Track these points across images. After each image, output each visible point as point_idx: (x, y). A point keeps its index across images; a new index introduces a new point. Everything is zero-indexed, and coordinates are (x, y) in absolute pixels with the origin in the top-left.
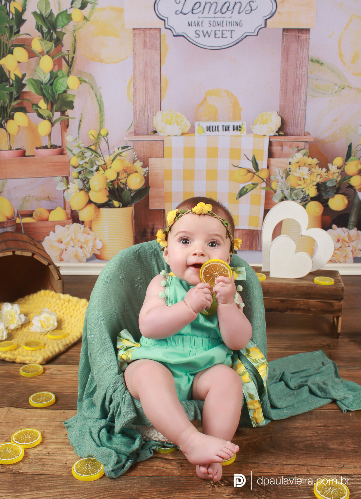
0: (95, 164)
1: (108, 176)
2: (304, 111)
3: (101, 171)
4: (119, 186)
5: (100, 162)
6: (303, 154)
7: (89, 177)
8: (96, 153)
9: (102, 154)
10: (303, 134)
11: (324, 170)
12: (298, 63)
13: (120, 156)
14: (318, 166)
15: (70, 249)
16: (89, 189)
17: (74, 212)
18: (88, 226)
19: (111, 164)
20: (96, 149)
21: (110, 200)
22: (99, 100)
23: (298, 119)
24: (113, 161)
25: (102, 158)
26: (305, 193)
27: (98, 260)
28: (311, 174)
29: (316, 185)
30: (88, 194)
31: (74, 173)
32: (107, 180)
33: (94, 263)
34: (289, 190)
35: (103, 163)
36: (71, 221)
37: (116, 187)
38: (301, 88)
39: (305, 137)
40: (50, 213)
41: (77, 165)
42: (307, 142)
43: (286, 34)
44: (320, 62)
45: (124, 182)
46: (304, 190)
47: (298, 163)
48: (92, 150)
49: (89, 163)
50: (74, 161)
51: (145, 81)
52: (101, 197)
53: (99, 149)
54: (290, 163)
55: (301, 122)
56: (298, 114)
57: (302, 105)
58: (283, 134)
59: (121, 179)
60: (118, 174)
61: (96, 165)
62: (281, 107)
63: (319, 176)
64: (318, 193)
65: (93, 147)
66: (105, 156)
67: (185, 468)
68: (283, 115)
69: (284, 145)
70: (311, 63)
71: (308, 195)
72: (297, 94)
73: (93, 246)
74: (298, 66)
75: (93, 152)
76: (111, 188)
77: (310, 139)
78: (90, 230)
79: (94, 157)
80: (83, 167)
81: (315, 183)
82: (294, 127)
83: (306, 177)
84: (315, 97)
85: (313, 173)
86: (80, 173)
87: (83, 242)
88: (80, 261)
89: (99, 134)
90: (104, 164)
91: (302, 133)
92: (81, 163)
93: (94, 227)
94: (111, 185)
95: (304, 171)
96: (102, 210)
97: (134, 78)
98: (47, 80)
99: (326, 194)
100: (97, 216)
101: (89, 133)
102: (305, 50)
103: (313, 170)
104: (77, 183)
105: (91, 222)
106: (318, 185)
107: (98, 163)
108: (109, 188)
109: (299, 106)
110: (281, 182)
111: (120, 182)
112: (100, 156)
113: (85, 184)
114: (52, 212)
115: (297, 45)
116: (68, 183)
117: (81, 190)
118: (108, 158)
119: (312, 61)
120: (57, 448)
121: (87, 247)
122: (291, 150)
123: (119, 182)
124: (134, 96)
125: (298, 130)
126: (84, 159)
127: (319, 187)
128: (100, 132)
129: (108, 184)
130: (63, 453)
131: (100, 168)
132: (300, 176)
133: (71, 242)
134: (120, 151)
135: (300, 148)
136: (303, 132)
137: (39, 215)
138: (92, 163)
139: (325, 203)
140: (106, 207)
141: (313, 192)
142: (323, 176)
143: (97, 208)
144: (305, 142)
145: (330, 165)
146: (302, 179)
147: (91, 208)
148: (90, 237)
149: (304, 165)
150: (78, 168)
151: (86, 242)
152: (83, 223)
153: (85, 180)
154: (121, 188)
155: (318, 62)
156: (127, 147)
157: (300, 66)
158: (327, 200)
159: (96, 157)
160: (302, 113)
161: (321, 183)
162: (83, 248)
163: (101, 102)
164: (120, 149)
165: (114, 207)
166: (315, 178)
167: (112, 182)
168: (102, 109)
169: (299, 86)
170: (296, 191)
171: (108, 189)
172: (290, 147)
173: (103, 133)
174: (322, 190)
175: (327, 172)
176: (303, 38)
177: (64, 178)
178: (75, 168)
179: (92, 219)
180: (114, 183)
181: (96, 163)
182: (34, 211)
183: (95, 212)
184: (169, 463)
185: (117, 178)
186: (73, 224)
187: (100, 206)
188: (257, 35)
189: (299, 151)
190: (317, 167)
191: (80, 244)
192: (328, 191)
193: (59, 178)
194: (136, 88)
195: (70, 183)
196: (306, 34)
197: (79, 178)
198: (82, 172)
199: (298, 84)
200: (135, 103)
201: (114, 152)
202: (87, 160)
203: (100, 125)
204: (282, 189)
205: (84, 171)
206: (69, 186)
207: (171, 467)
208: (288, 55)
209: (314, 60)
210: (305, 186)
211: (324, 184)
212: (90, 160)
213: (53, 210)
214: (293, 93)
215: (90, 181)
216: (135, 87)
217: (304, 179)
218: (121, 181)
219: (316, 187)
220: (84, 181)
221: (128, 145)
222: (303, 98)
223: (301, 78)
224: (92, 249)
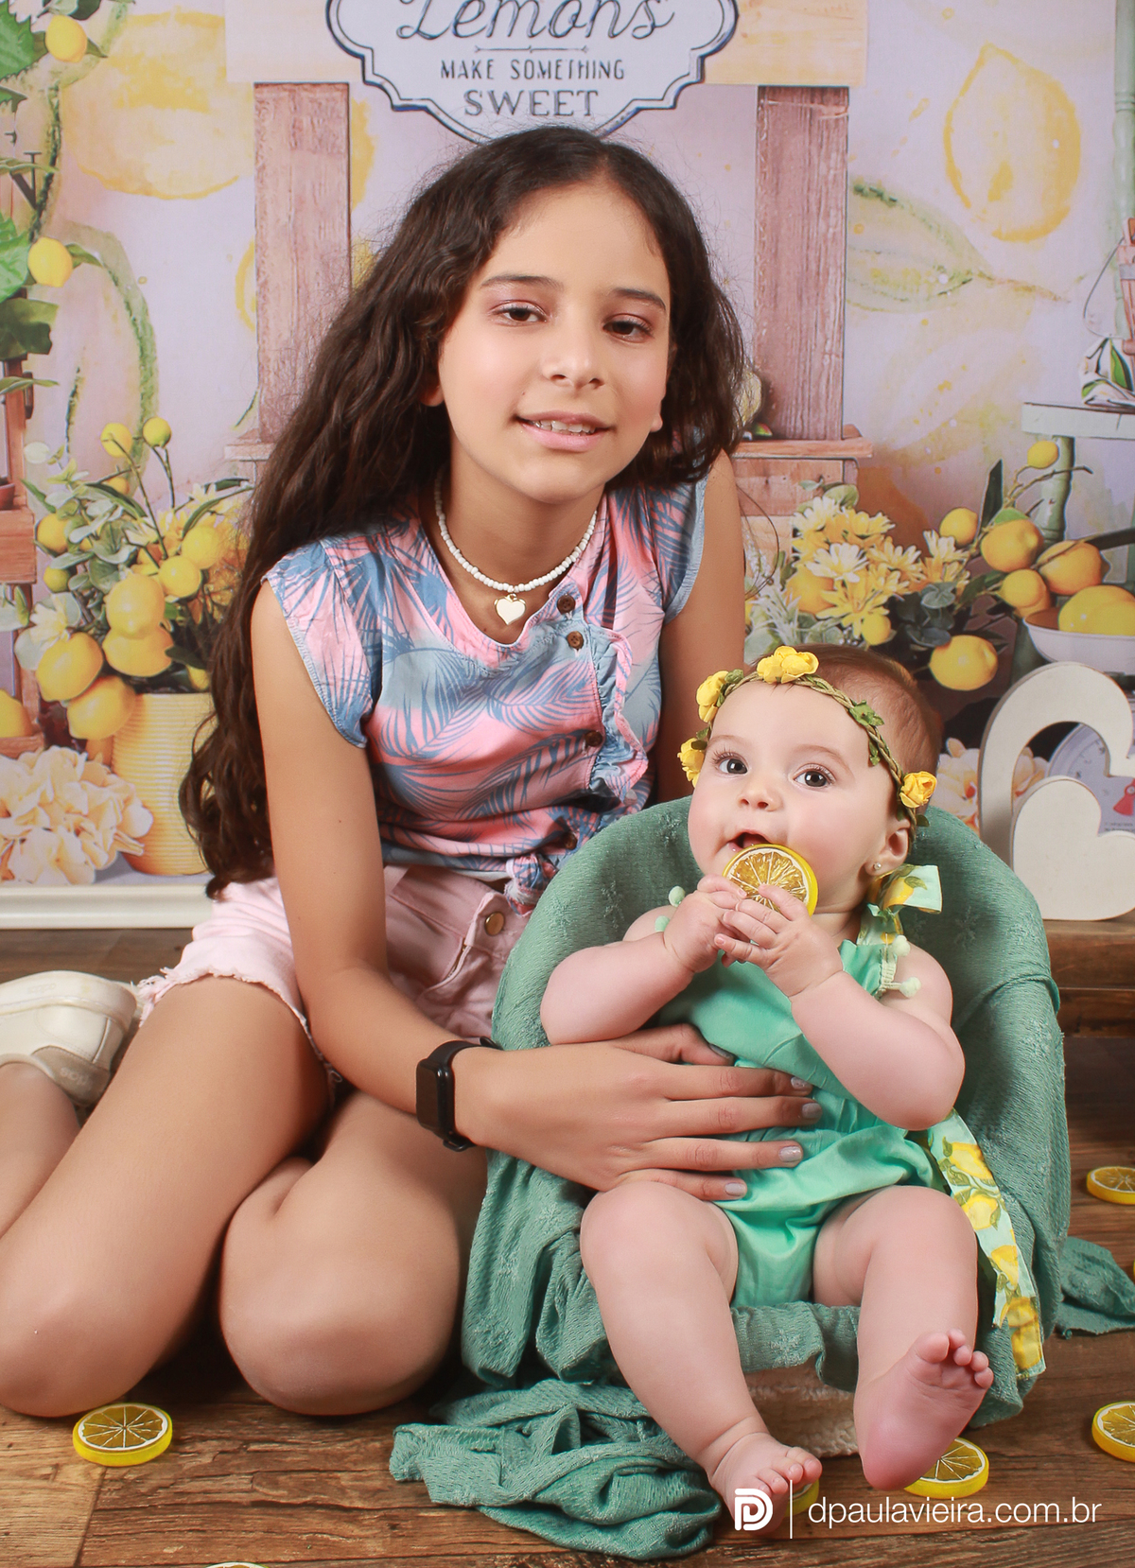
0: (124, 540)
1: (170, 584)
2: (837, 356)
3: (147, 566)
4: (208, 617)
5: (142, 534)
6: (839, 501)
7: (103, 586)
8: (129, 502)
9: (148, 505)
10: (837, 434)
11: (913, 553)
12: (813, 198)
13: (213, 513)
14: (889, 539)
15: (37, 836)
16: (105, 628)
17: (51, 707)
18: (100, 757)
19: (182, 540)
20: (128, 489)
21: (177, 666)
22: (138, 322)
23: (818, 384)
24: (187, 529)
25: (149, 520)
26: (850, 632)
27: (138, 876)
28: (867, 568)
29: (885, 606)
30: (100, 645)
31: (51, 573)
32: (166, 595)
33: (124, 884)
34: (795, 625)
35: (153, 537)
36: (40, 738)
37: (199, 619)
38: (826, 281)
39: (843, 444)
41: (64, 542)
42: (852, 460)
43: (771, 106)
44: (886, 196)
46: (845, 623)
47: (822, 530)
48: (114, 493)
49: (104, 537)
50: (53, 531)
51: (297, 259)
52: (147, 657)
53: (139, 489)
54: (795, 533)
55: (827, 393)
56: (817, 365)
57: (830, 336)
58: (770, 434)
59: (215, 593)
60: (205, 576)
61: (129, 543)
62: (759, 345)
63: (897, 575)
64: (894, 632)
65: (118, 484)
66: (159, 514)
68: (767, 371)
69: (772, 471)
70: (855, 199)
71: (861, 639)
72: (813, 301)
73: (119, 827)
74: (814, 208)
75: (116, 501)
76: (180, 624)
77: (861, 449)
78: (106, 769)
79: (120, 519)
80: (81, 551)
81: (884, 599)
82: (806, 411)
83: (850, 578)
84: (874, 310)
85: (876, 563)
86: (71, 571)
87: (85, 812)
88: (73, 881)
89: (140, 438)
90: (157, 543)
91: (833, 432)
92: (75, 538)
93: (122, 761)
94: (181, 613)
95: (846, 556)
96: (150, 699)
97: (260, 247)
99: (922, 635)
100: (133, 723)
101: (105, 436)
102: (834, 155)
103: (874, 553)
104: (60, 609)
105: (111, 741)
106: (892, 604)
107: (133, 537)
108: (174, 622)
109: (820, 339)
110: (768, 597)
111: (213, 603)
112: (143, 515)
113: (89, 610)
115: (807, 141)
116: (29, 608)
117: (76, 630)
118: (169, 521)
119: (859, 191)
121: (97, 828)
122: (799, 488)
123: (210, 604)
124: (260, 308)
125: (819, 420)
126: (85, 524)
127: (898, 610)
128: (141, 431)
129: (169, 610)
131: (143, 555)
132: (831, 575)
133: (41, 810)
134: (213, 495)
135: (828, 481)
136: (837, 427)
138: (114, 537)
139: (919, 664)
140: (162, 689)
141: (875, 630)
142: (909, 574)
143: (133, 692)
144: (844, 460)
145: (930, 538)
146: (838, 585)
147: (111, 694)
148: (107, 794)
149: (845, 537)
150: (66, 555)
151: (95, 813)
152: (81, 745)
153: (91, 596)
154: (214, 621)
155: (880, 195)
156: (237, 482)
157: (819, 209)
158: (926, 656)
159: (127, 517)
160: (830, 364)
161: (904, 596)
162: (83, 834)
163: (144, 328)
164: (213, 488)
165: (193, 690)
166: (882, 580)
167: (184, 601)
168: (148, 352)
169: (818, 273)
170: (817, 627)
171: (171, 629)
172: (795, 477)
173: (153, 433)
174: (909, 622)
175: (924, 562)
176: (825, 118)
177: (17, 590)
178: (56, 554)
179: (113, 733)
180: (190, 605)
181: (127, 539)
183: (127, 706)
185: (202, 587)
186: (46, 749)
187: (142, 686)
188: (674, 107)
189: (823, 490)
190: (888, 544)
191: (72, 820)
192: (929, 625)
194: (266, 282)
195: (38, 608)
196: (837, 104)
197: (67, 590)
198: (80, 568)
199: (813, 267)
200: (262, 333)
201: (192, 499)
202: (95, 527)
203: (142, 405)
204: (770, 621)
205: (87, 564)
206: (34, 618)
208: (777, 171)
209: (867, 190)
210: (848, 608)
211: (914, 599)
212: (108, 527)
214: (800, 298)
215: (107, 599)
216: (262, 280)
217: (843, 584)
218: (216, 598)
219: (887, 612)
220: (85, 601)
221: (239, 477)
222: (832, 312)
223: (823, 248)
224: (117, 838)
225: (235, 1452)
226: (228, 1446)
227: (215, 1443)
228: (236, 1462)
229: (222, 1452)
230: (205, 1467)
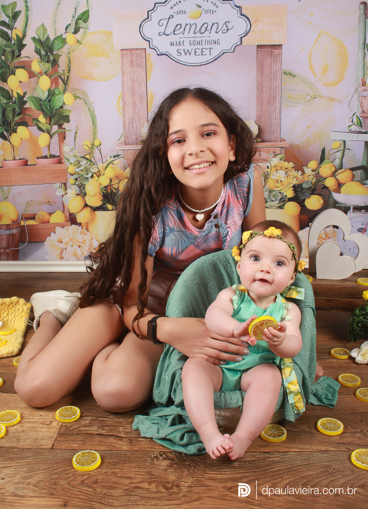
0: (90, 171)
1: (102, 182)
2: (279, 119)
3: (96, 178)
4: (112, 191)
5: (95, 170)
6: (280, 159)
7: (84, 183)
8: (91, 161)
9: (96, 162)
10: (279, 140)
11: (300, 173)
12: (272, 75)
13: (112, 164)
14: (294, 169)
15: (69, 248)
16: (85, 194)
17: (72, 215)
18: (85, 227)
19: (104, 171)
20: (90, 158)
21: (104, 204)
22: (92, 114)
23: (274, 127)
24: (106, 168)
25: (96, 166)
26: (283, 194)
28: (288, 177)
29: (292, 187)
30: (84, 199)
31: (71, 180)
32: (101, 185)
34: (268, 192)
35: (97, 170)
36: (69, 223)
37: (110, 192)
38: (276, 98)
39: (281, 143)
40: (50, 216)
41: (74, 172)
42: (283, 147)
43: (260, 50)
44: (293, 75)
45: (117, 187)
46: (281, 192)
47: (275, 166)
48: (87, 159)
49: (84, 170)
50: (71, 169)
51: (133, 96)
52: (96, 201)
53: (93, 158)
55: (276, 129)
56: (273, 122)
57: (277, 113)
58: (261, 141)
60: (111, 181)
62: (258, 117)
63: (296, 179)
64: (295, 194)
65: (88, 157)
66: (99, 164)
67: (133, 444)
68: (260, 124)
69: (261, 151)
70: (284, 76)
71: (286, 196)
72: (272, 104)
73: (90, 246)
74: (272, 78)
75: (87, 161)
76: (105, 193)
77: (286, 144)
78: (86, 230)
80: (79, 174)
81: (292, 185)
82: (271, 134)
83: (283, 180)
84: (289, 106)
85: (290, 176)
86: (76, 179)
87: (81, 242)
88: (79, 259)
89: (93, 145)
90: (98, 172)
91: (278, 140)
92: (77, 170)
93: (90, 229)
94: (105, 190)
95: (282, 173)
96: (97, 213)
97: (123, 93)
98: (45, 97)
99: (303, 195)
100: (93, 219)
101: (84, 144)
102: (278, 64)
103: (289, 173)
104: (74, 189)
105: (87, 223)
106: (295, 187)
107: (92, 171)
108: (103, 192)
109: (274, 115)
111: (113, 187)
112: (95, 165)
113: (81, 190)
114: (52, 215)
115: (271, 60)
116: (66, 189)
117: (78, 195)
118: (101, 166)
119: (285, 73)
120: (32, 427)
121: (84, 246)
122: (269, 155)
124: (124, 109)
125: (274, 137)
126: (80, 167)
127: (296, 188)
128: (93, 143)
129: (101, 189)
130: (35, 431)
131: (95, 175)
132: (278, 179)
133: (70, 241)
134: (112, 159)
135: (277, 153)
136: (279, 139)
137: (41, 218)
138: (87, 170)
139: (301, 203)
140: (100, 210)
141: (290, 193)
142: (299, 178)
143: (92, 211)
144: (281, 147)
145: (305, 169)
146: (279, 182)
147: (87, 211)
148: (87, 237)
149: (281, 168)
150: (75, 175)
151: (84, 242)
152: (80, 224)
153: (82, 186)
154: (113, 192)
155: (291, 74)
156: (119, 155)
157: (274, 79)
158: (304, 201)
159: (90, 165)
160: (277, 122)
161: (298, 184)
162: (81, 247)
163: (94, 116)
164: (112, 157)
165: (108, 210)
166: (292, 180)
167: (105, 187)
168: (94, 122)
169: (274, 96)
170: (274, 193)
171: (102, 194)
172: (268, 152)
173: (96, 143)
174: (299, 191)
175: (303, 175)
176: (275, 53)
177: (63, 184)
178: (72, 175)
179: (88, 221)
180: (107, 188)
182: (36, 214)
183: (91, 214)
184: (121, 440)
185: (110, 183)
186: (71, 225)
187: (95, 209)
188: (234, 52)
189: (275, 156)
190: (293, 170)
191: (78, 243)
192: (305, 192)
193: (58, 185)
194: (125, 103)
195: (68, 189)
196: (279, 49)
197: (76, 184)
198: (78, 179)
199: (272, 95)
200: (124, 116)
201: (107, 160)
202: (82, 168)
203: (93, 136)
205: (80, 178)
206: (67, 192)
207: (121, 443)
208: (262, 68)
209: (287, 73)
210: (282, 188)
211: (300, 185)
212: (85, 168)
213: (53, 213)
214: (269, 103)
215: (85, 187)
216: (124, 102)
217: (281, 181)
218: (114, 186)
219: (293, 189)
220: (80, 187)
221: (119, 154)
222: (278, 107)
223: (275, 89)
224: (89, 248)
225: (95, 420)
226: (94, 418)
227: (90, 417)
228: (95, 423)
229: (92, 420)
230: (87, 423)
